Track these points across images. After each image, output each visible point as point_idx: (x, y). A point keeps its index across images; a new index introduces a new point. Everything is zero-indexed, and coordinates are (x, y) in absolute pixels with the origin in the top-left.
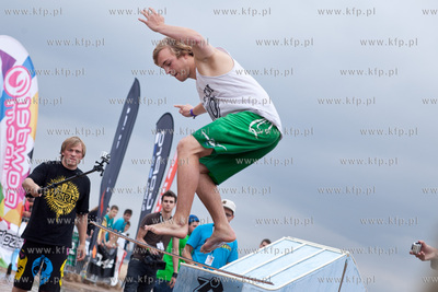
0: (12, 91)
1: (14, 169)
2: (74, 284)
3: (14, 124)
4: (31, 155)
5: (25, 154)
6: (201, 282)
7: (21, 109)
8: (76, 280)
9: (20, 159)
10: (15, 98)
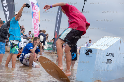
0: (34, 11)
1: (36, 30)
2: (53, 54)
3: (36, 19)
4: (39, 26)
5: (38, 26)
6: (87, 50)
7: (37, 15)
8: (53, 53)
9: (37, 27)
10: (35, 13)
